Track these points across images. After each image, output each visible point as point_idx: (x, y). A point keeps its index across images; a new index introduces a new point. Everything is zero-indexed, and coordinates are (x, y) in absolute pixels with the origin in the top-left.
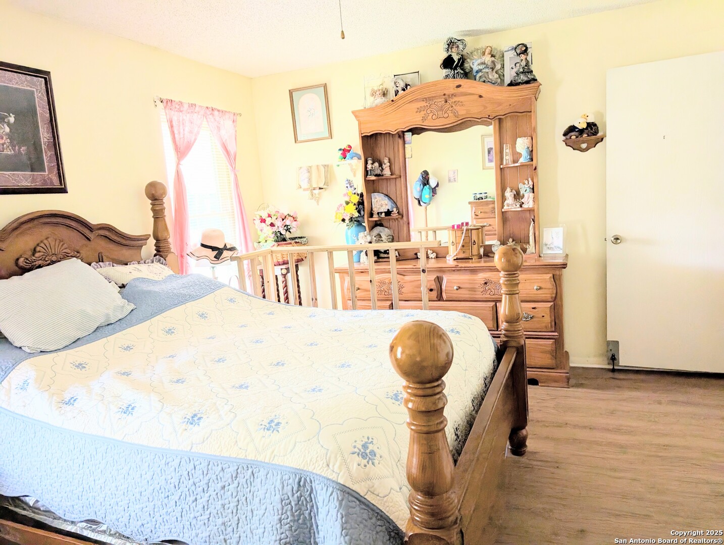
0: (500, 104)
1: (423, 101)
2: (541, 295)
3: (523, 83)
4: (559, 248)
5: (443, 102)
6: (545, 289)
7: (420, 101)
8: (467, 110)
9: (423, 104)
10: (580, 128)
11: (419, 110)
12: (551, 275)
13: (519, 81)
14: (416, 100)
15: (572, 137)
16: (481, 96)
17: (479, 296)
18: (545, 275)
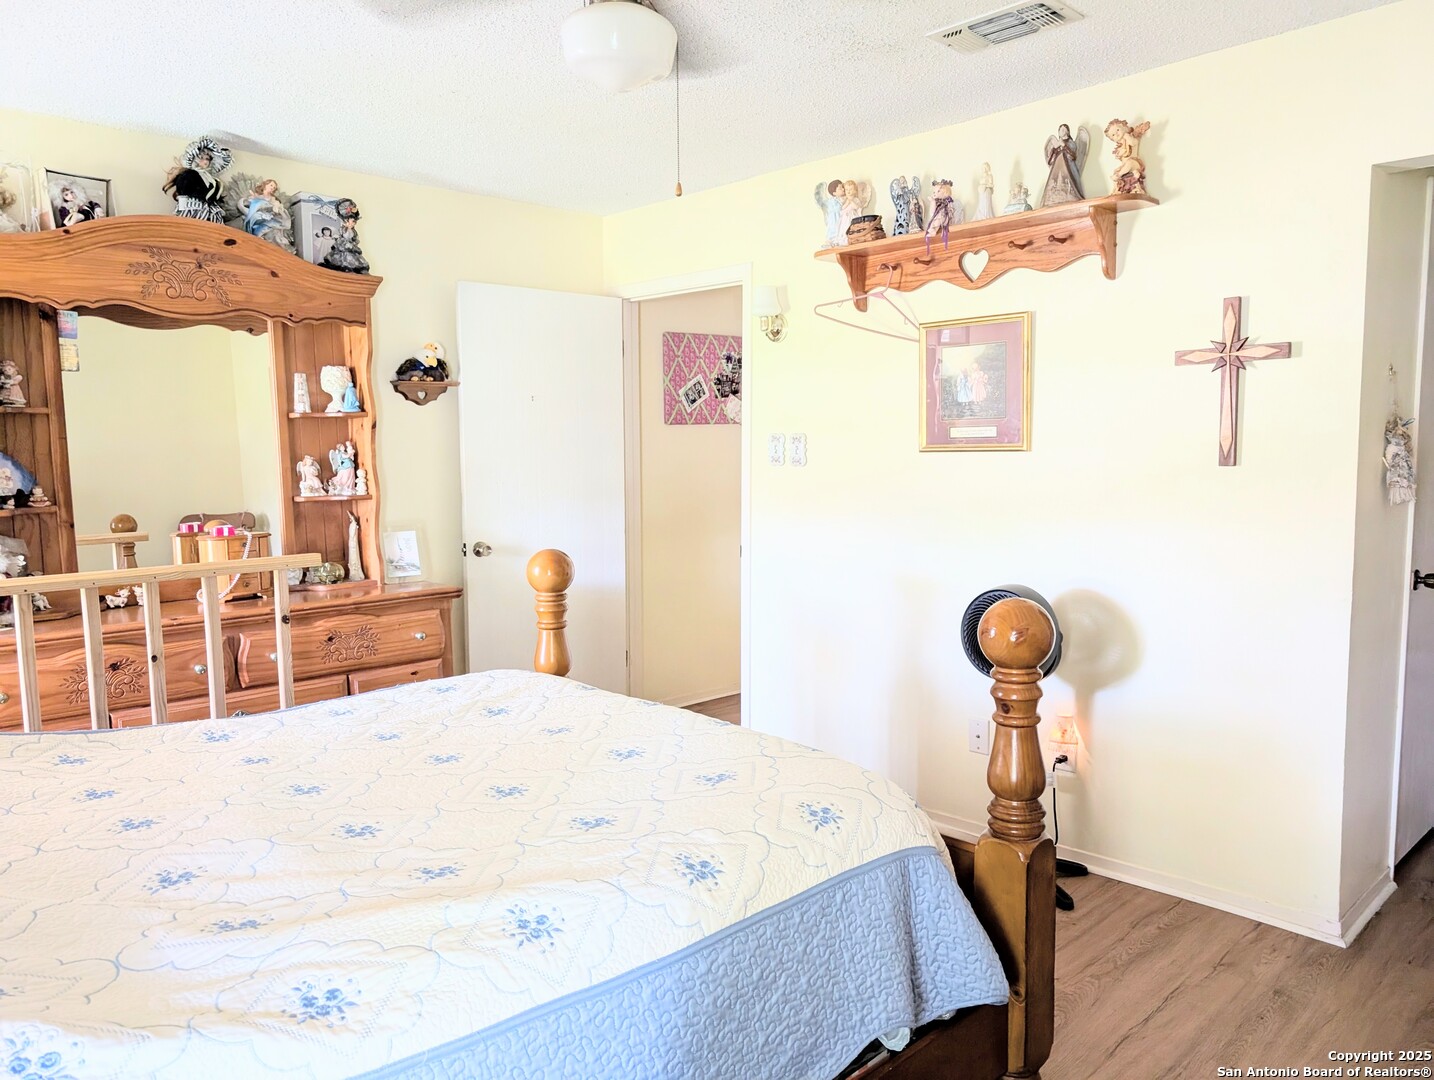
0: (311, 298)
1: (144, 251)
2: (424, 649)
3: (350, 270)
4: (414, 566)
5: (193, 266)
6: (432, 635)
7: (137, 250)
8: (247, 294)
9: (143, 258)
10: (427, 366)
11: (134, 269)
12: (438, 612)
13: (345, 264)
14: (128, 246)
15: (413, 379)
16: (274, 274)
17: (318, 666)
18: (429, 612)
